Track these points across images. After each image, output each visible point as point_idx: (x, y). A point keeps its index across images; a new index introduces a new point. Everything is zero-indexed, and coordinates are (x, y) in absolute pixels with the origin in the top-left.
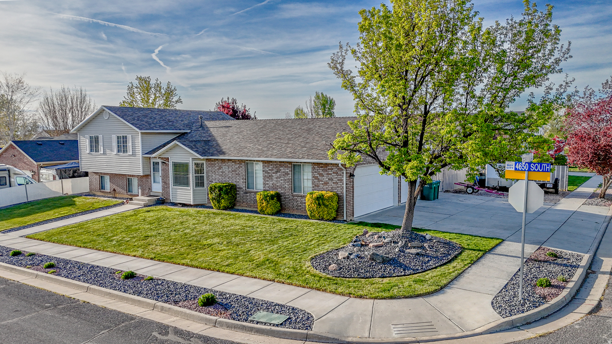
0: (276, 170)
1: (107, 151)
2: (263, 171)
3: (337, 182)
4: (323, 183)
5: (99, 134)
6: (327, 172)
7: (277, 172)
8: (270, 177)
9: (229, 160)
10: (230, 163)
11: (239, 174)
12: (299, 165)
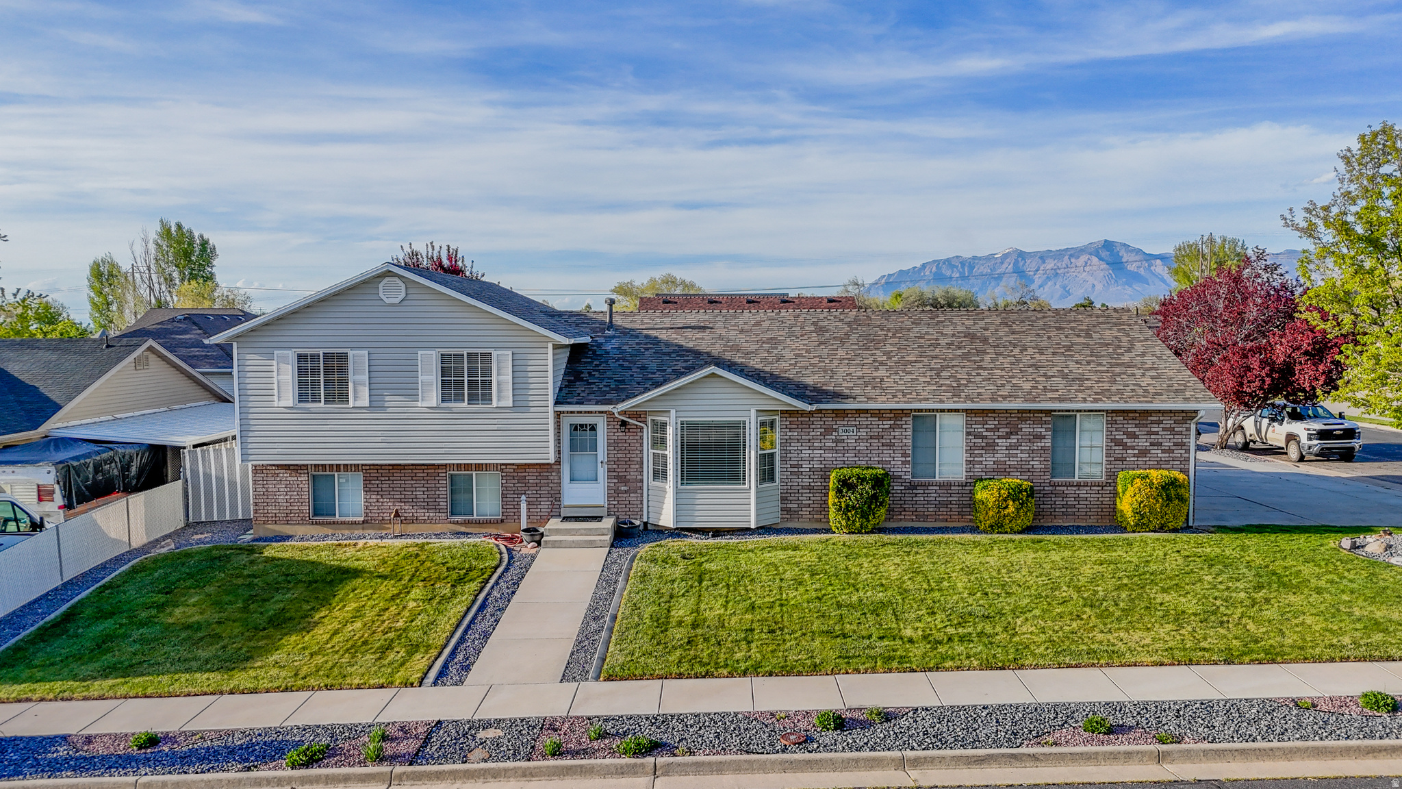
0: (1008, 430)
1: (387, 398)
2: (968, 434)
3: (1172, 448)
4: (1136, 452)
5: (352, 348)
6: (1147, 429)
7: (1008, 436)
8: (991, 446)
9: (859, 411)
10: (862, 419)
11: (891, 445)
12: (1070, 416)
